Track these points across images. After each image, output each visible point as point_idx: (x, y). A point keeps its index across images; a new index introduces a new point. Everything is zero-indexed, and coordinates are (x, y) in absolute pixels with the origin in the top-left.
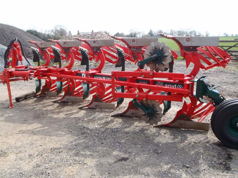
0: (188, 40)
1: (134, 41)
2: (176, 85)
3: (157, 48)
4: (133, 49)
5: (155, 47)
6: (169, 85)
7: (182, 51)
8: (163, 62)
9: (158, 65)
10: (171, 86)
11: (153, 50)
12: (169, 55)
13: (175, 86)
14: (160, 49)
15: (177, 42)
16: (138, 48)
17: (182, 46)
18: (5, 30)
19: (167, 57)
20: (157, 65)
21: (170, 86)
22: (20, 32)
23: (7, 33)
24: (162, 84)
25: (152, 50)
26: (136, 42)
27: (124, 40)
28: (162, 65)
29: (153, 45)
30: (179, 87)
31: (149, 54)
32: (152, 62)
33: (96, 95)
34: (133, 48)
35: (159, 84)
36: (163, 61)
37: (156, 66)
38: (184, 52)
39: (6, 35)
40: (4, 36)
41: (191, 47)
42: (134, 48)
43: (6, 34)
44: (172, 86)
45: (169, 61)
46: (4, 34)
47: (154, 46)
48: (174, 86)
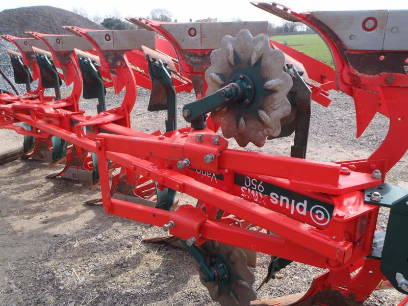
0: (370, 24)
1: (192, 32)
2: (306, 202)
3: (242, 56)
4: (193, 59)
5: (235, 52)
6: (282, 198)
7: (342, 70)
8: (262, 112)
9: (245, 121)
10: (290, 203)
11: (230, 64)
12: (280, 85)
13: (305, 205)
14: (250, 60)
15: (323, 32)
16: (204, 55)
17: (346, 49)
18: (54, 18)
19: (276, 96)
20: (242, 121)
21: (285, 201)
22: (79, 22)
23: (57, 22)
24: (261, 188)
25: (227, 66)
26: (198, 36)
27: (166, 29)
28: (259, 124)
29: (230, 47)
30: (317, 212)
31: (217, 78)
32: (228, 110)
33: (120, 177)
34: (191, 56)
35: (252, 185)
36: (262, 109)
37: (238, 124)
38: (351, 75)
39: (54, 27)
40: (51, 28)
41: (382, 52)
42: (195, 55)
43: (55, 25)
44: (293, 201)
45: (280, 109)
46: (52, 24)
47: (232, 49)
48: (299, 204)
